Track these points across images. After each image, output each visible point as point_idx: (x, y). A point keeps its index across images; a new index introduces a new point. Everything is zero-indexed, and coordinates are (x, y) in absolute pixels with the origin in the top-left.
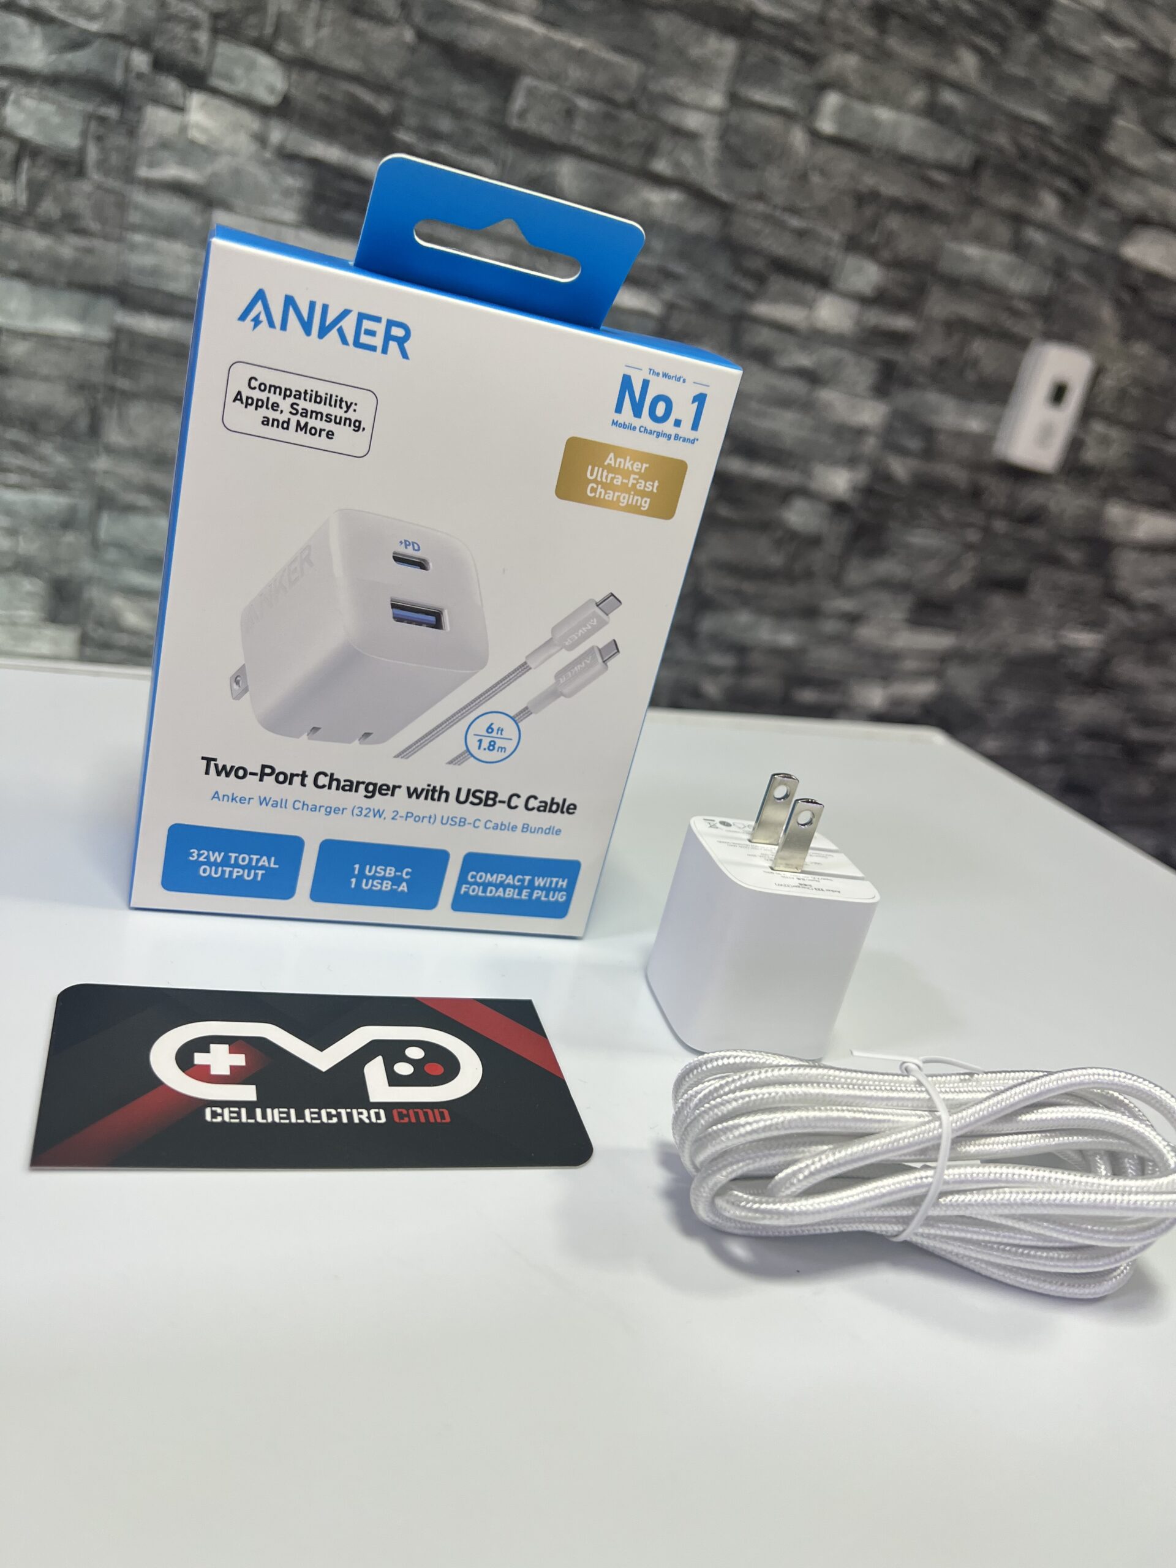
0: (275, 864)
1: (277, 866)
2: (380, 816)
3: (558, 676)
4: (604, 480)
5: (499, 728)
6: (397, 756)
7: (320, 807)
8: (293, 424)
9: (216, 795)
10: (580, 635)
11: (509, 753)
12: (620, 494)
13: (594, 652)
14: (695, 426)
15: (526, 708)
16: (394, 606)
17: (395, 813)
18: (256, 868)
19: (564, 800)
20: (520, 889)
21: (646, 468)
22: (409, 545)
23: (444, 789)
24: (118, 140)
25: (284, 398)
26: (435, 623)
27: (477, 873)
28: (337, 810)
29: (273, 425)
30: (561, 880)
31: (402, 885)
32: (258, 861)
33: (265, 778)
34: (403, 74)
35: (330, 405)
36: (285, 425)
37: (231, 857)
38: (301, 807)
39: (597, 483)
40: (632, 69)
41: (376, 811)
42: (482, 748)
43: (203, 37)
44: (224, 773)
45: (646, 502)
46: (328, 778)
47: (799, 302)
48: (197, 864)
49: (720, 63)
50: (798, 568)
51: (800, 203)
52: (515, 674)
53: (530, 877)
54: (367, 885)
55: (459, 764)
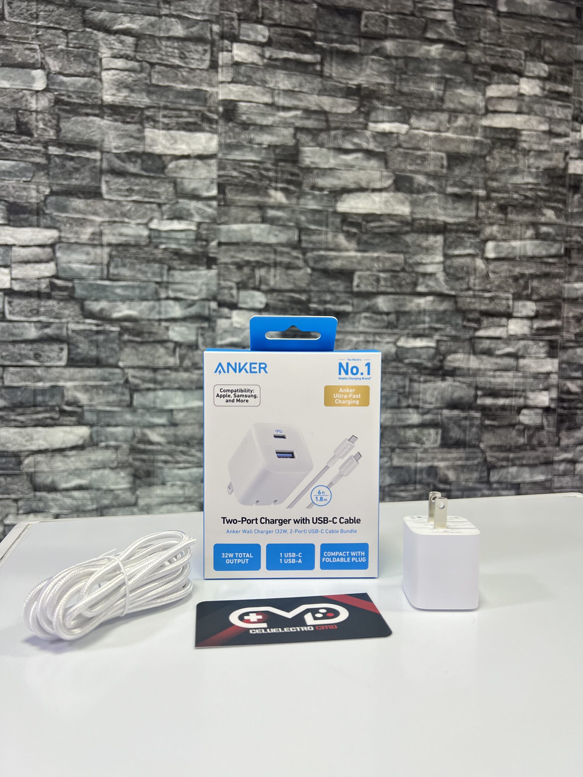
1: (253, 556)
2: (286, 532)
3: (340, 468)
4: (340, 397)
5: (322, 492)
6: (287, 508)
7: (264, 531)
8: (235, 400)
9: (228, 531)
10: (345, 452)
11: (329, 501)
12: (347, 401)
13: (352, 458)
14: (369, 374)
15: (331, 482)
16: (277, 453)
17: (291, 530)
18: (246, 558)
19: (355, 518)
20: (346, 557)
21: (355, 391)
22: (278, 431)
23: (307, 519)
24: (209, 334)
25: (232, 393)
26: (291, 456)
27: (327, 552)
28: (270, 532)
29: (229, 402)
30: (362, 552)
32: (246, 555)
33: (244, 522)
34: (308, 285)
35: (246, 392)
36: (233, 401)
37: (236, 555)
38: (258, 532)
39: (338, 399)
40: (399, 258)
41: (284, 530)
42: (318, 500)
43: (234, 292)
44: (229, 522)
45: (357, 402)
46: (265, 520)
47: (500, 326)
48: (225, 559)
49: (437, 245)
50: (535, 442)
51: (488, 287)
52: (324, 470)
53: (349, 552)
54: (286, 562)
55: (311, 508)
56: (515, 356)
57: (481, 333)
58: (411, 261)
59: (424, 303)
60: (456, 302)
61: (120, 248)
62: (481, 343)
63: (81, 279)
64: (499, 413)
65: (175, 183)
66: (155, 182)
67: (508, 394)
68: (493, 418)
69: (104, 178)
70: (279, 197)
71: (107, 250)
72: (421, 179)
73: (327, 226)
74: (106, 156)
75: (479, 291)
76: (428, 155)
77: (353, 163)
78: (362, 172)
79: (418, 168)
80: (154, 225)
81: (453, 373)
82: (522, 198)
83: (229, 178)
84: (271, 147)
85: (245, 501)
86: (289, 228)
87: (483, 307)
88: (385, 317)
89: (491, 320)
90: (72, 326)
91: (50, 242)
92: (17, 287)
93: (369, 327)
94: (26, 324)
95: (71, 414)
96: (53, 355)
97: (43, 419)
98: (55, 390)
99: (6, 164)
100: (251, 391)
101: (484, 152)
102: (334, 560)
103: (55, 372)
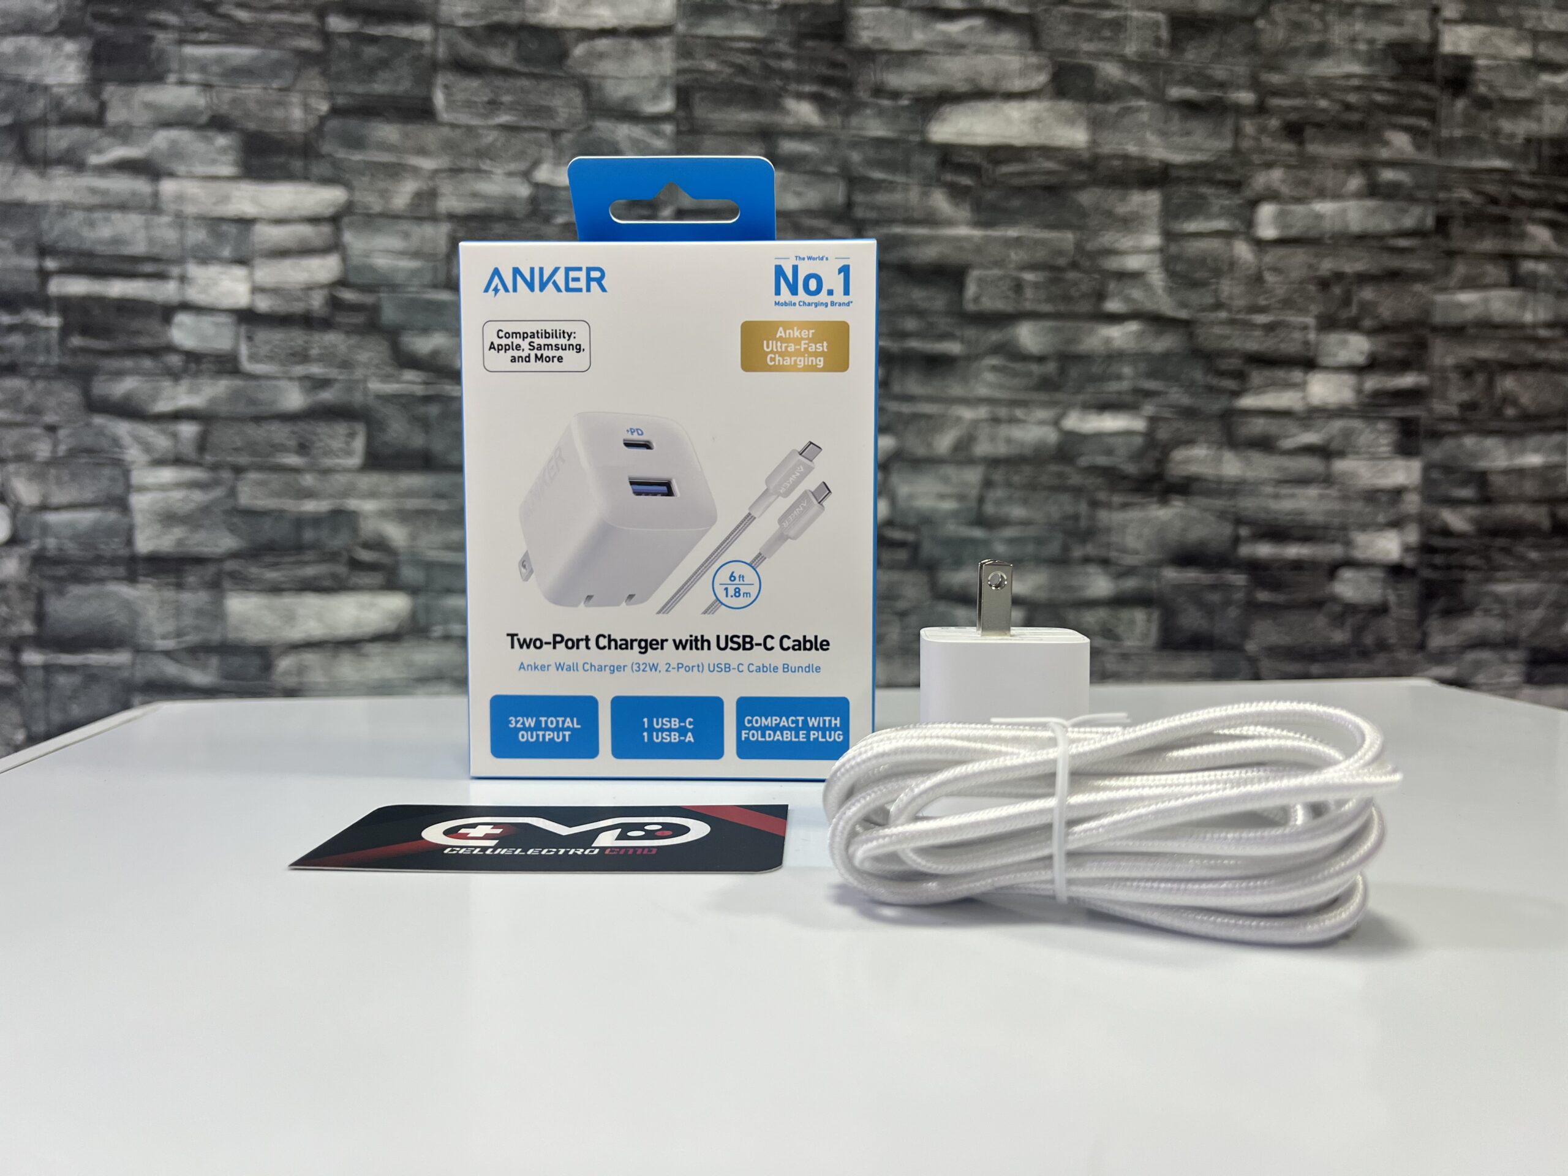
0: (577, 724)
1: (579, 726)
2: (656, 670)
3: (781, 521)
4: (779, 350)
5: (740, 575)
6: (659, 612)
7: (605, 666)
8: (533, 358)
9: (522, 666)
10: (791, 483)
11: (754, 598)
12: (795, 358)
13: (809, 495)
14: (847, 292)
15: (760, 554)
16: (632, 483)
17: (668, 665)
18: (563, 729)
19: (816, 637)
20: (797, 731)
21: (812, 333)
22: (634, 432)
23: (705, 638)
25: (523, 340)
26: (667, 492)
27: (753, 717)
29: (519, 361)
30: (833, 718)
31: (688, 737)
32: (563, 722)
33: (557, 645)
35: (556, 337)
36: (527, 359)
37: (541, 721)
38: (589, 668)
39: (775, 353)
40: (1067, 238)
41: (651, 665)
42: (729, 595)
45: (820, 361)
46: (607, 639)
47: (1288, 385)
48: (517, 730)
49: (1148, 212)
50: (1369, 640)
51: (1262, 302)
52: (743, 525)
53: (803, 718)
54: (657, 738)
55: (713, 614)
56: (1325, 452)
57: (1248, 402)
58: (1089, 246)
59: (1119, 335)
60: (1191, 336)
61: (473, 224)
62: (1247, 424)
63: (393, 287)
64: (1288, 575)
65: (586, 86)
66: (544, 85)
67: (1308, 534)
68: (1276, 586)
69: (441, 79)
70: (804, 112)
71: (445, 228)
72: (1111, 71)
73: (907, 170)
74: (442, 33)
75: (1241, 310)
76: (1126, 18)
77: (964, 39)
78: (982, 58)
79: (1102, 46)
80: (543, 174)
81: (1185, 487)
82: (1337, 107)
83: (696, 75)
84: (789, 9)
85: (560, 596)
86: (825, 176)
87: (1252, 346)
88: (1035, 368)
89: (1267, 373)
90: (376, 386)
91: (329, 212)
92: (263, 304)
93: (1001, 387)
94: (283, 384)
95: (372, 567)
96: (336, 444)
97: (316, 578)
98: (341, 518)
99: (241, 54)
100: (569, 336)
101: (1252, 10)
102: (770, 737)
103: (341, 479)
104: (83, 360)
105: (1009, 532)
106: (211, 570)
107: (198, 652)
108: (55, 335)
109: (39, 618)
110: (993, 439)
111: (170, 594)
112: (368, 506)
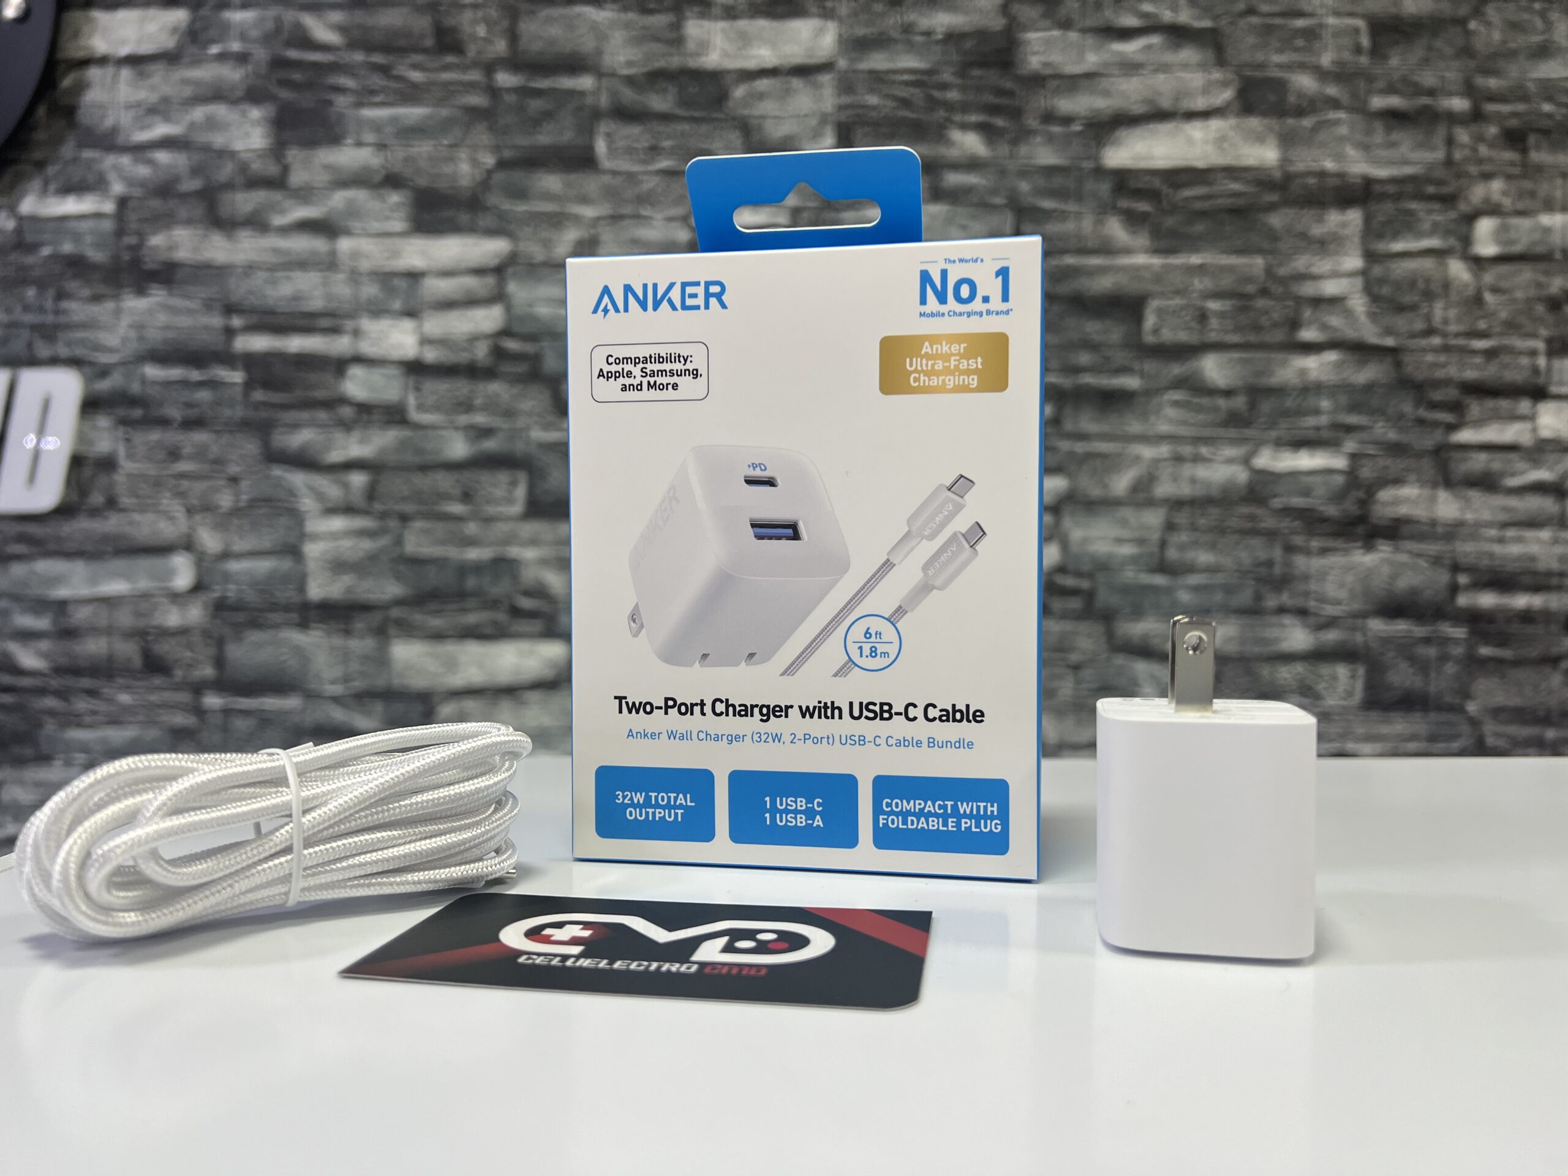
0: (691, 802)
1: (693, 804)
2: (779, 741)
3: (926, 567)
4: (925, 368)
5: (877, 632)
6: (783, 674)
7: (722, 735)
8: (645, 385)
9: (630, 734)
10: (938, 523)
11: (893, 660)
12: (944, 377)
13: (958, 539)
14: (1005, 298)
15: (900, 607)
16: (753, 526)
17: (793, 736)
18: (676, 807)
19: (968, 706)
20: (945, 817)
21: (964, 348)
22: (757, 467)
23: (836, 705)
25: (635, 366)
26: (792, 535)
27: (892, 800)
29: (630, 390)
30: (989, 804)
31: (816, 821)
32: (676, 799)
33: (669, 710)
35: (671, 362)
36: (639, 387)
37: (651, 796)
38: (705, 738)
39: (919, 372)
40: (1257, 264)
41: (774, 736)
42: (864, 655)
44: (634, 710)
45: (973, 380)
46: (724, 704)
47: (1515, 418)
48: (624, 807)
49: (1347, 232)
51: (1482, 325)
52: (880, 573)
53: (952, 803)
54: (781, 821)
55: (845, 676)
56: (1559, 491)
57: (1465, 436)
58: (1282, 271)
59: (1317, 366)
60: (1398, 364)
62: (1465, 460)
63: (554, 336)
64: (1515, 628)
65: (745, 127)
66: (704, 128)
67: (1540, 582)
68: (1502, 641)
69: (602, 128)
70: (970, 143)
72: (1305, 82)
73: (1079, 197)
74: (605, 82)
75: (1457, 335)
76: (1321, 26)
77: (1140, 58)
78: (1161, 77)
79: (1295, 57)
81: (1394, 530)
83: (860, 111)
84: (953, 37)
85: (673, 654)
86: (992, 209)
87: (1470, 374)
88: (1222, 402)
89: (1490, 403)
90: (537, 434)
91: (494, 262)
92: (431, 355)
93: (1184, 423)
94: (449, 433)
95: (532, 615)
96: (499, 493)
97: (477, 626)
98: (503, 566)
99: (413, 113)
100: (686, 361)
101: (1463, 11)
102: (912, 824)
103: (503, 528)
104: (264, 414)
105: (1194, 580)
106: (376, 617)
107: (363, 698)
108: (238, 391)
109: (220, 662)
110: (1175, 479)
111: (338, 641)
112: (529, 554)
